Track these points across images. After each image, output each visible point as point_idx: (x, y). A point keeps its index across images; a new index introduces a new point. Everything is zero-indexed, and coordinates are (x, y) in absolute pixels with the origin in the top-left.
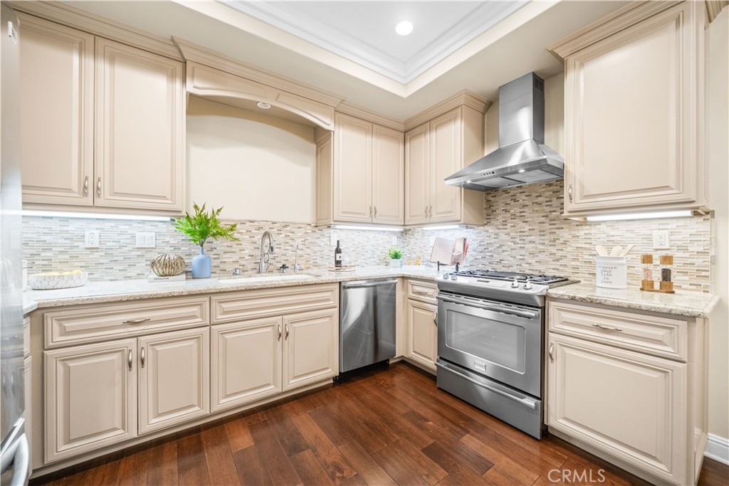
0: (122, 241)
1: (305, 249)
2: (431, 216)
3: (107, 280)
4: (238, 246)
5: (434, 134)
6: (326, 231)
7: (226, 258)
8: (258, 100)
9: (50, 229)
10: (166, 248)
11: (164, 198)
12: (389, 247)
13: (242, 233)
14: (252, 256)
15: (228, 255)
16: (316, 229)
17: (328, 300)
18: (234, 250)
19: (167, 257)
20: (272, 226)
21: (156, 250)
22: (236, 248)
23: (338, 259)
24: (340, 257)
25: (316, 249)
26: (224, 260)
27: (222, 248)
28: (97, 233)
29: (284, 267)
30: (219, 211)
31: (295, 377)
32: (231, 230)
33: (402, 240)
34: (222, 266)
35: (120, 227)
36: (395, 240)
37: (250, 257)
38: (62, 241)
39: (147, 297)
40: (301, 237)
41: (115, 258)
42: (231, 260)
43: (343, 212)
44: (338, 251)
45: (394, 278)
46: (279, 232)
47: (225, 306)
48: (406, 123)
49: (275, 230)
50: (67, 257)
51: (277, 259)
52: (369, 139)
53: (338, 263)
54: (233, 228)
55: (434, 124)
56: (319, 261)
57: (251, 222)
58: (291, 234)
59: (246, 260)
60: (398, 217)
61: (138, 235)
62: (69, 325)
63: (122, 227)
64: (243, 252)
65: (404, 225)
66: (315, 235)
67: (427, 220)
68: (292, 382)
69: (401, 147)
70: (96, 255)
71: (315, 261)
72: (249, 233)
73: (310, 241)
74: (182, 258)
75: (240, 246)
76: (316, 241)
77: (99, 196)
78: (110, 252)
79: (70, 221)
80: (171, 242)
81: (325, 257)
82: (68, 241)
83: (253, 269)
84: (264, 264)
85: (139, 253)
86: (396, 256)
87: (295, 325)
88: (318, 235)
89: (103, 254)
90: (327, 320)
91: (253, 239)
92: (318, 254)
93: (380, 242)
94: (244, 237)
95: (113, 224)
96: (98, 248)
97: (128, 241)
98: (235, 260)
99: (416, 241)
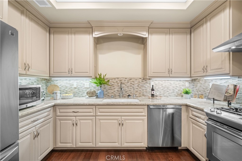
0: (82, 86)
1: (139, 88)
2: (207, 72)
3: (78, 97)
4: (113, 87)
5: (208, 24)
6: (148, 81)
7: (109, 91)
8: (118, 33)
9: (67, 82)
10: (92, 88)
11: (87, 72)
12: (183, 88)
13: (114, 82)
14: (118, 91)
15: (110, 90)
16: (143, 80)
17: (142, 112)
18: (112, 89)
19: (91, 91)
20: (125, 80)
21: (89, 88)
22: (112, 88)
23: (152, 93)
24: (153, 93)
25: (144, 88)
26: (109, 92)
27: (108, 88)
28: (76, 83)
29: (129, 96)
30: (105, 75)
31: (126, 143)
32: (108, 82)
33: (192, 84)
34: (108, 94)
35: (81, 82)
36: (187, 84)
37: (117, 91)
38: (69, 86)
39: (78, 104)
40: (137, 84)
41: (80, 91)
42: (111, 92)
43: (153, 73)
44: (153, 90)
45: (181, 105)
46: (128, 82)
47: (100, 110)
48: (191, 23)
49: (126, 81)
50: (70, 90)
51: (127, 92)
52: (167, 36)
53: (153, 95)
54: (108, 81)
55: (208, 18)
56: (145, 94)
57: (117, 78)
58: (133, 82)
59: (116, 92)
60: (186, 73)
61: (85, 84)
62: (61, 110)
63: (82, 82)
64: (115, 89)
65: (191, 77)
66: (143, 83)
67: (204, 74)
68: (125, 144)
69: (188, 36)
70: (76, 90)
71: (143, 93)
72: (117, 83)
73: (141, 85)
74: (95, 92)
75: (114, 87)
76: (144, 85)
77: (72, 74)
78: (79, 89)
79: (71, 80)
80: (93, 86)
81: (148, 92)
82: (70, 86)
83: (118, 96)
84: (121, 94)
85: (85, 89)
86: (187, 93)
87: (127, 121)
88: (145, 83)
89: (77, 89)
90: (141, 121)
91: (118, 84)
92: (144, 91)
93: (177, 85)
94: (115, 84)
95: (79, 81)
96: (76, 88)
97: (83, 86)
98: (112, 92)
99: (201, 85)
